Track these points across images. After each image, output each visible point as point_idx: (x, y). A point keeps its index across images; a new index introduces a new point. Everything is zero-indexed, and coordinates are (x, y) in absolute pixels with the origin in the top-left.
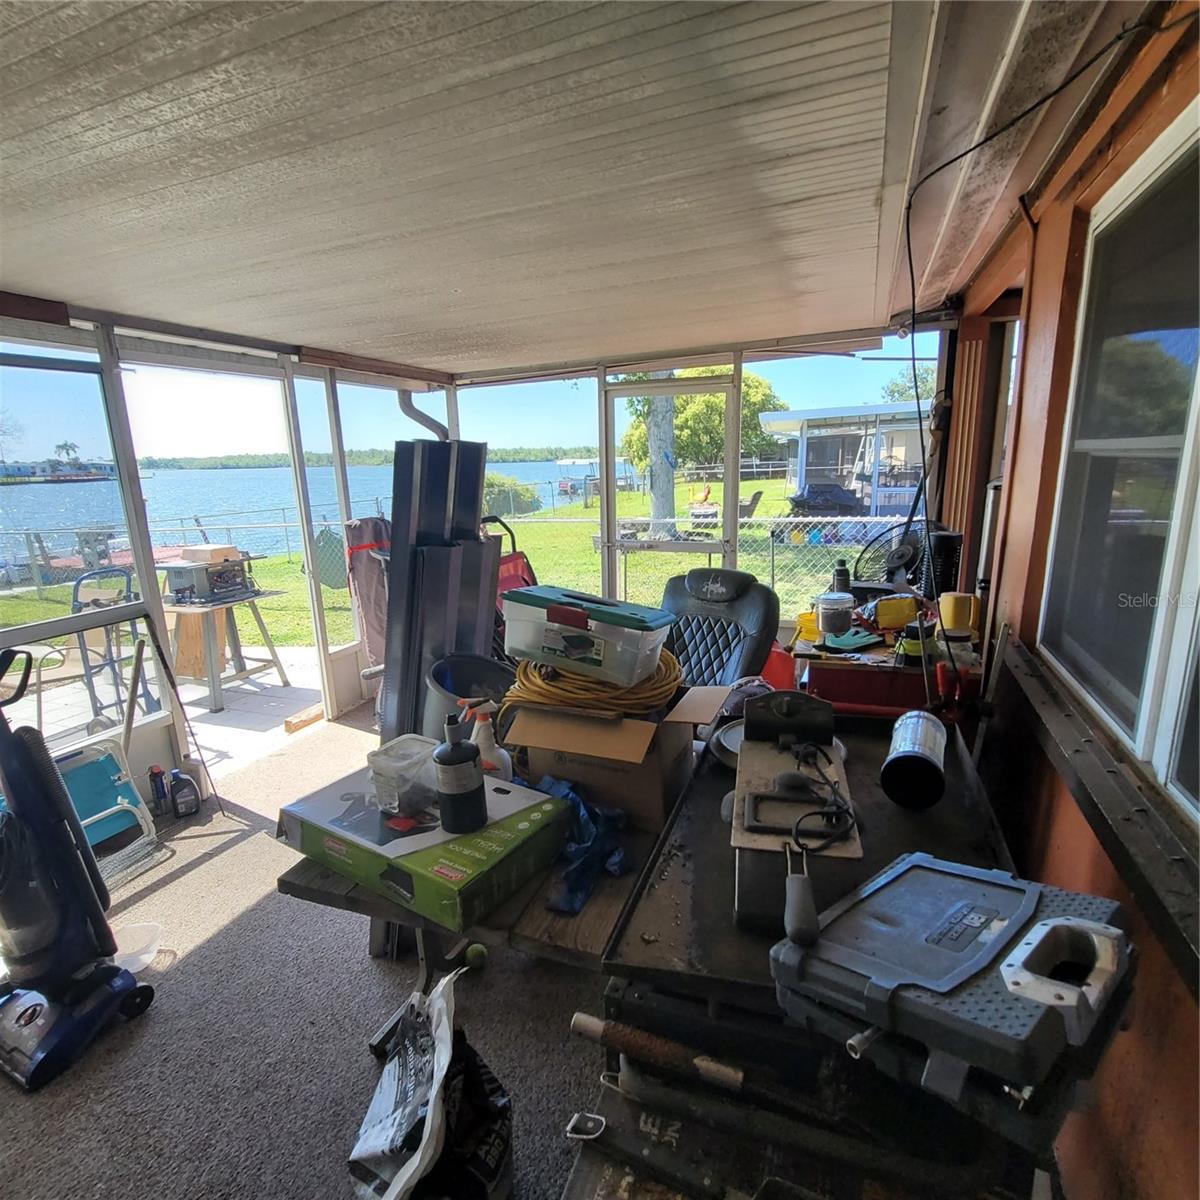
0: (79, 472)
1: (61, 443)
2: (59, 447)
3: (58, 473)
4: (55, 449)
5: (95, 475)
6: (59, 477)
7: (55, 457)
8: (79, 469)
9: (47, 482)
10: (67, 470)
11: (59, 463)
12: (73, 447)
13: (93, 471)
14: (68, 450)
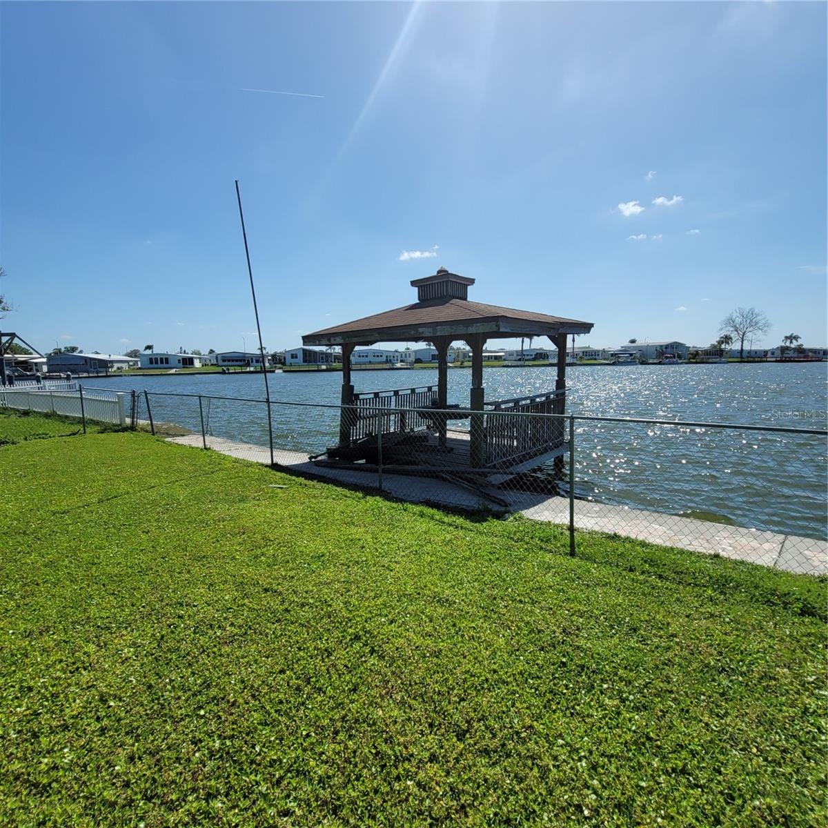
0: (800, 355)
1: (788, 335)
2: (787, 338)
3: (785, 355)
4: (783, 338)
5: (812, 358)
6: (786, 358)
7: (783, 344)
8: (801, 353)
9: (776, 361)
10: (791, 354)
11: (787, 348)
12: (796, 338)
13: (810, 354)
14: (791, 340)
